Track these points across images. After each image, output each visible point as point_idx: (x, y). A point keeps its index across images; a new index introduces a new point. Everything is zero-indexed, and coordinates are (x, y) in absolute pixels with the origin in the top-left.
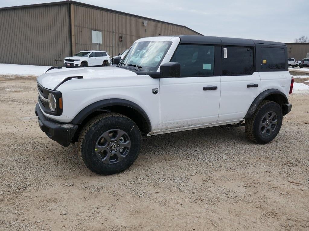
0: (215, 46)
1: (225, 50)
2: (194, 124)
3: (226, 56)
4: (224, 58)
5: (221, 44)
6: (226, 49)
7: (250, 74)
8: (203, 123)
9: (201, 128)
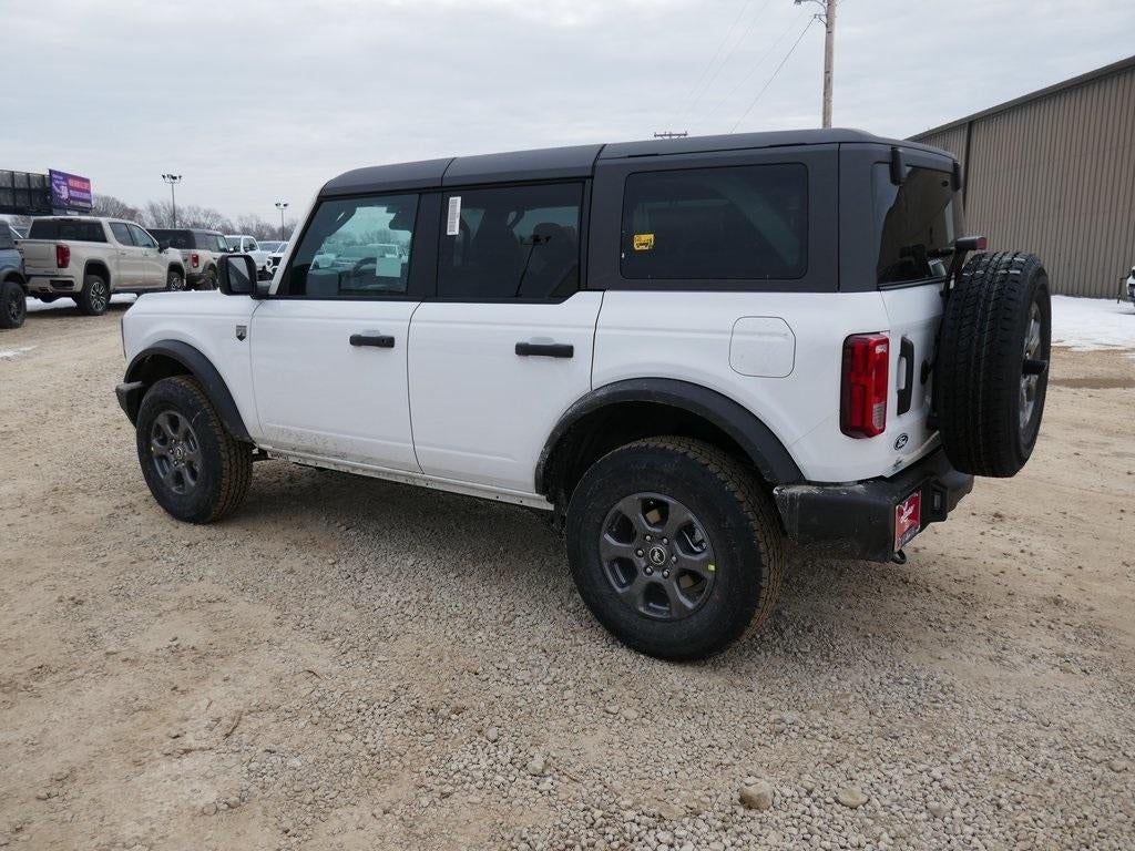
0: (420, 194)
1: (456, 203)
2: (353, 455)
3: (454, 228)
4: (449, 233)
5: (439, 184)
6: (459, 199)
7: (558, 295)
8: (370, 460)
9: (402, 480)
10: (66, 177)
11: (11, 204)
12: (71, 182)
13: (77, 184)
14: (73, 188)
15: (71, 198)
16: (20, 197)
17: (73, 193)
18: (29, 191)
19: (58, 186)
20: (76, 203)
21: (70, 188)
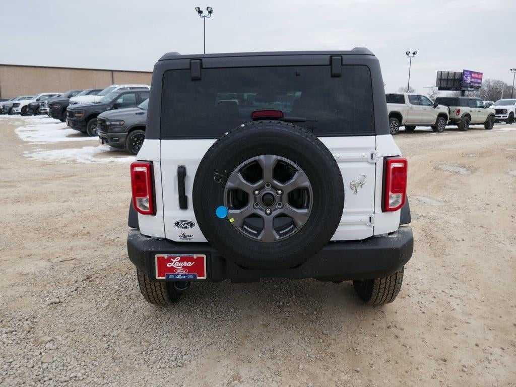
10: (471, 72)
11: (445, 86)
12: (473, 75)
13: (476, 76)
14: (474, 78)
15: (471, 82)
16: (449, 83)
17: (473, 80)
18: (454, 80)
19: (466, 77)
20: (474, 84)
21: (472, 77)
